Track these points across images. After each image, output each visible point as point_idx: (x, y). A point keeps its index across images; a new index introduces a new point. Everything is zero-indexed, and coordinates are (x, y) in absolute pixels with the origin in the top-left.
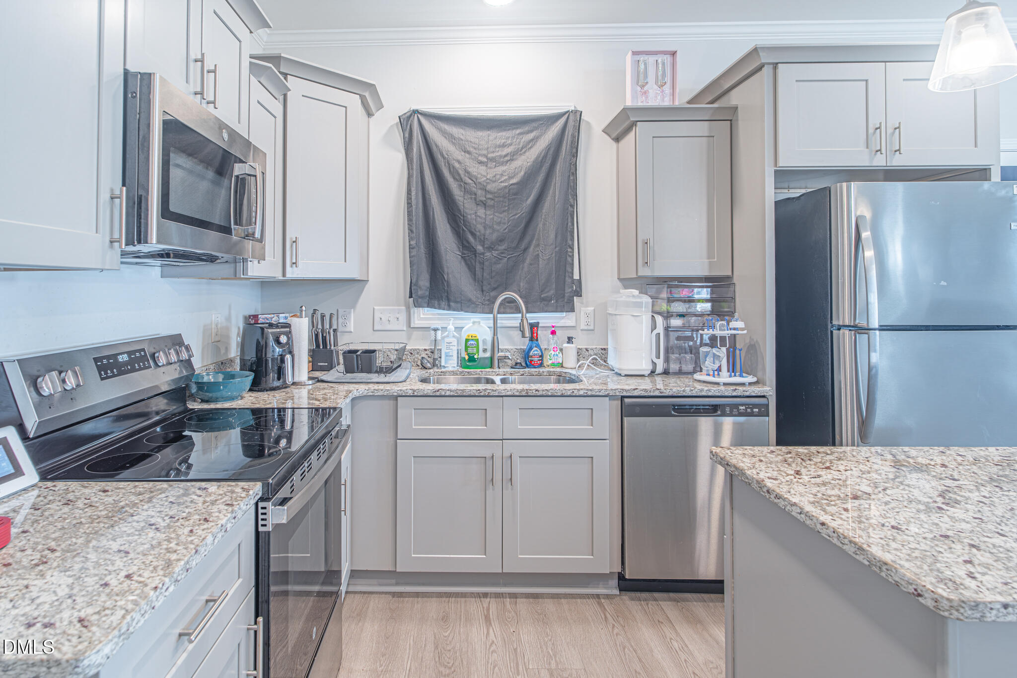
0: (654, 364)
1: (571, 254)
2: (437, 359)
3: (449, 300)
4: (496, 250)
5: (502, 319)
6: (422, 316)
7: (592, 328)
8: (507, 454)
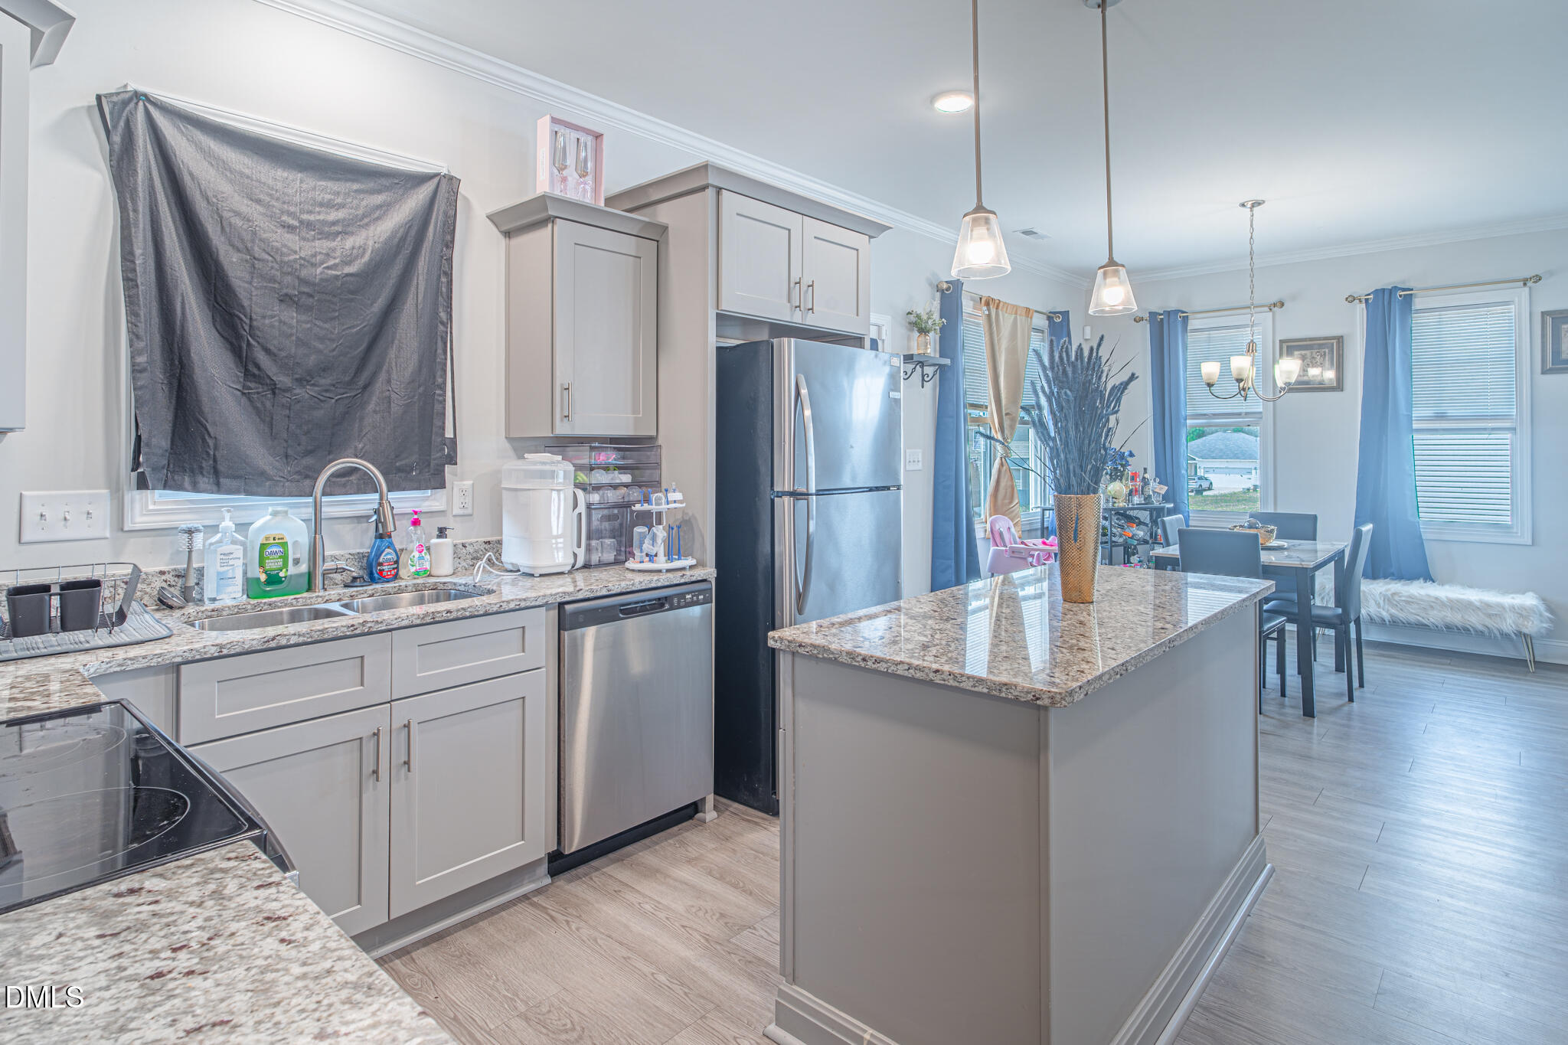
0: (575, 555)
1: (441, 398)
2: (191, 588)
3: (216, 472)
4: (313, 385)
5: (331, 504)
6: (151, 507)
7: (469, 511)
8: (398, 723)
